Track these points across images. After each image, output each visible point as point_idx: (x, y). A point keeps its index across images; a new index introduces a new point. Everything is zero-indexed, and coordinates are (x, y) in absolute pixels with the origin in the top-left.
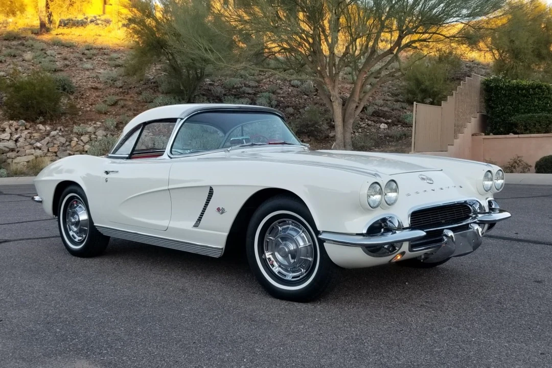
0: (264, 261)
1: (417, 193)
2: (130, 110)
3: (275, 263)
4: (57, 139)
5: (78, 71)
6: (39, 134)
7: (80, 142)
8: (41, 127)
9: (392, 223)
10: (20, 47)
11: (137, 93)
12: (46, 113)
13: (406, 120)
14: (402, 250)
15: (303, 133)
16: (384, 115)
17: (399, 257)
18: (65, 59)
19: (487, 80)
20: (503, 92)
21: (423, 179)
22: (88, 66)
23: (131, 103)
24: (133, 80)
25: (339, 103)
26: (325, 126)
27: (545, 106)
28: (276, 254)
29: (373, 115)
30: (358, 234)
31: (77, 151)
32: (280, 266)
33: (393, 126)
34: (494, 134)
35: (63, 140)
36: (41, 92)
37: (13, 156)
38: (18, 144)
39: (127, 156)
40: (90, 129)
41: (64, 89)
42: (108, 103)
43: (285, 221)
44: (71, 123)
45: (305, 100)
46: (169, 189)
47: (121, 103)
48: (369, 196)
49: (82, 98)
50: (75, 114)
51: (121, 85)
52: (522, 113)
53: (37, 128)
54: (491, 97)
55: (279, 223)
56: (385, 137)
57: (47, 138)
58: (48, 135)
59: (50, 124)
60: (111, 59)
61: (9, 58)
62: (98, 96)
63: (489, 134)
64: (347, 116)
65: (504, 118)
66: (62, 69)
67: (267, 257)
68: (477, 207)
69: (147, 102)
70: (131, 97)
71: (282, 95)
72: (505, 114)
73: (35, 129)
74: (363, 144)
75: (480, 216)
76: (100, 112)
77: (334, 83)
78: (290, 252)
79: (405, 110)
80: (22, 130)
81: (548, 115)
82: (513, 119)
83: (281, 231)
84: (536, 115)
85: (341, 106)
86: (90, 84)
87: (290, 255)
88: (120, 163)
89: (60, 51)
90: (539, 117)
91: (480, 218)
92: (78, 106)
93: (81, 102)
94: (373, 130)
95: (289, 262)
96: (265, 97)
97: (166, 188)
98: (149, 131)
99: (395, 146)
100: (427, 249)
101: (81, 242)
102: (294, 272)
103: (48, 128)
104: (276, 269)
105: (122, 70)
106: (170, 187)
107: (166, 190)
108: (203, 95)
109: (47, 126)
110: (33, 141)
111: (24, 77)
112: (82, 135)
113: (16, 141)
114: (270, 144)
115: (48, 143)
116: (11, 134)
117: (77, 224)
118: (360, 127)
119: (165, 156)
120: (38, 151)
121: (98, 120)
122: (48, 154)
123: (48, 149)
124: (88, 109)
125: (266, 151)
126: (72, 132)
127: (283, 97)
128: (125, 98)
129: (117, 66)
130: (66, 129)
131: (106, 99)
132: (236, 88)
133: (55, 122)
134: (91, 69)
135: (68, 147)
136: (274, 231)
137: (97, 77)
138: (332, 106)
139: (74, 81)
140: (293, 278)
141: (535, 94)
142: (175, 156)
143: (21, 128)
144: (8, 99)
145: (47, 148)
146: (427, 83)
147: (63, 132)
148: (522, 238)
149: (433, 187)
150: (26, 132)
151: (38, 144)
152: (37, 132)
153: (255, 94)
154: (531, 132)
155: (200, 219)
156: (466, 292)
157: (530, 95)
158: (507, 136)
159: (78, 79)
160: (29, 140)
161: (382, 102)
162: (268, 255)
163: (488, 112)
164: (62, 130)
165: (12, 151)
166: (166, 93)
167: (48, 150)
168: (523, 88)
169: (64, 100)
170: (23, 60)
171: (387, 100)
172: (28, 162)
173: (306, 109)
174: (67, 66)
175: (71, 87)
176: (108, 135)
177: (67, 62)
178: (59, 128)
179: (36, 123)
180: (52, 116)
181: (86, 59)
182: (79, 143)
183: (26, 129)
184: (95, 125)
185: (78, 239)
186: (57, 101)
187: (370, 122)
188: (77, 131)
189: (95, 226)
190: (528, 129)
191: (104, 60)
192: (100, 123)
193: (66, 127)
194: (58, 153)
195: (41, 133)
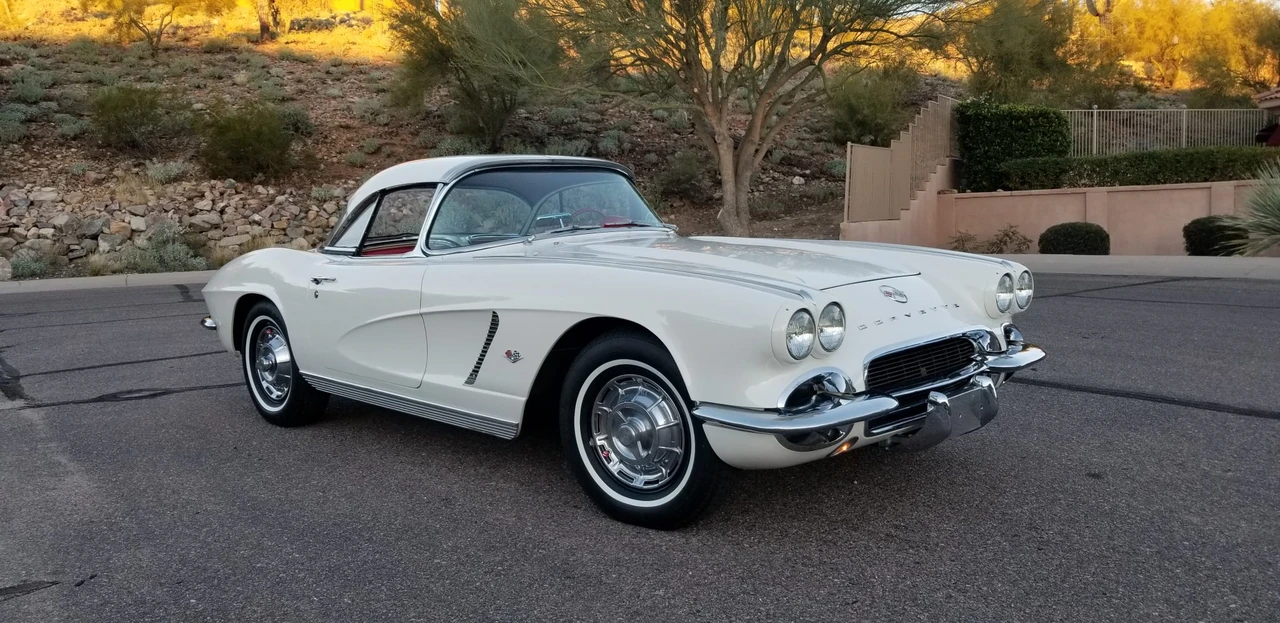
0: (593, 452)
1: (879, 322)
3: (613, 456)
4: (286, 208)
5: (319, 100)
6: (256, 201)
7: (322, 213)
8: (260, 189)
9: (834, 385)
10: (229, 63)
11: (411, 133)
12: (268, 166)
13: (833, 171)
14: (851, 435)
15: (673, 192)
16: (800, 164)
17: (845, 448)
18: (300, 81)
19: (961, 105)
20: (987, 123)
21: (889, 294)
22: (335, 91)
23: (402, 150)
24: (404, 113)
25: (728, 145)
26: (707, 182)
27: (1054, 146)
28: (615, 440)
29: (781, 163)
30: (767, 410)
31: (317, 227)
32: (621, 461)
33: (813, 179)
34: (972, 192)
35: (295, 209)
36: (259, 133)
37: (217, 237)
38: (225, 217)
39: (354, 250)
40: (338, 192)
41: (297, 129)
42: (366, 150)
43: (630, 379)
44: (308, 182)
45: (676, 141)
46: (421, 314)
47: (387, 150)
48: (789, 337)
49: (326, 143)
50: (315, 169)
51: (386, 121)
52: (1017, 157)
53: (254, 191)
54: (969, 132)
55: (620, 381)
56: (801, 197)
57: (271, 207)
58: (271, 202)
59: (275, 185)
60: (372, 80)
61: (211, 81)
62: (350, 140)
63: (964, 192)
64: (741, 166)
65: (989, 165)
66: (295, 96)
67: (599, 443)
68: (986, 343)
69: (427, 148)
70: (402, 140)
71: (638, 134)
72: (991, 158)
73: (250, 193)
74: (766, 209)
75: (990, 358)
76: (353, 165)
77: (721, 112)
78: (640, 436)
79: (831, 155)
80: (229, 195)
81: (1059, 160)
82: (1003, 166)
83: (622, 395)
84: (1040, 160)
85: (732, 149)
86: (338, 121)
87: (639, 443)
88: (341, 263)
89: (291, 69)
90: (1045, 163)
91: (990, 362)
92: (319, 156)
93: (324, 149)
94: (782, 187)
95: (637, 454)
96: (613, 137)
97: (417, 311)
99: (817, 212)
100: (898, 427)
101: (280, 401)
102: (647, 472)
103: (272, 191)
104: (615, 467)
105: (387, 97)
106: (423, 310)
107: (416, 315)
108: (516, 135)
109: (269, 188)
110: (247, 213)
111: (233, 111)
112: (325, 201)
113: (222, 212)
114: (606, 226)
115: (271, 216)
116: (213, 201)
117: (273, 368)
118: (762, 183)
119: (417, 252)
120: (256, 227)
121: (350, 177)
122: (272, 233)
123: (272, 225)
124: (335, 160)
125: (598, 240)
126: (309, 196)
127: (640, 137)
128: (392, 141)
129: (379, 91)
130: (301, 192)
131: (362, 143)
132: (567, 124)
133: (282, 181)
134: (339, 97)
135: (304, 221)
136: (610, 396)
137: (349, 109)
138: (717, 150)
139: (312, 115)
140: (646, 483)
141: (1038, 126)
142: (434, 253)
143: (229, 191)
144: (208, 146)
145: (270, 222)
146: (866, 111)
147: (295, 197)
148: (1045, 378)
149: (905, 309)
150: (237, 198)
151: (257, 217)
152: (254, 198)
153: (596, 133)
154: (1031, 187)
155: (476, 371)
156: (968, 502)
157: (1030, 127)
158: (994, 193)
159: (318, 113)
160: (242, 210)
161: (795, 142)
162: (600, 440)
163: (962, 156)
164: (294, 193)
165: (216, 228)
166: (458, 133)
167: (272, 226)
168: (1019, 117)
169: (296, 147)
170: (234, 84)
171: (803, 140)
172: (240, 245)
173: (676, 155)
174: (302, 92)
175: (308, 126)
177: (302, 86)
178: (288, 191)
179: (252, 184)
180: (277, 172)
181: (332, 80)
182: (320, 214)
183: (237, 193)
184: (346, 187)
185: (276, 394)
186: (285, 146)
187: (776, 175)
188: (317, 195)
189: (301, 375)
190: (1025, 182)
191: (360, 81)
192: (353, 182)
193: (300, 188)
194: (288, 231)
195: (261, 199)
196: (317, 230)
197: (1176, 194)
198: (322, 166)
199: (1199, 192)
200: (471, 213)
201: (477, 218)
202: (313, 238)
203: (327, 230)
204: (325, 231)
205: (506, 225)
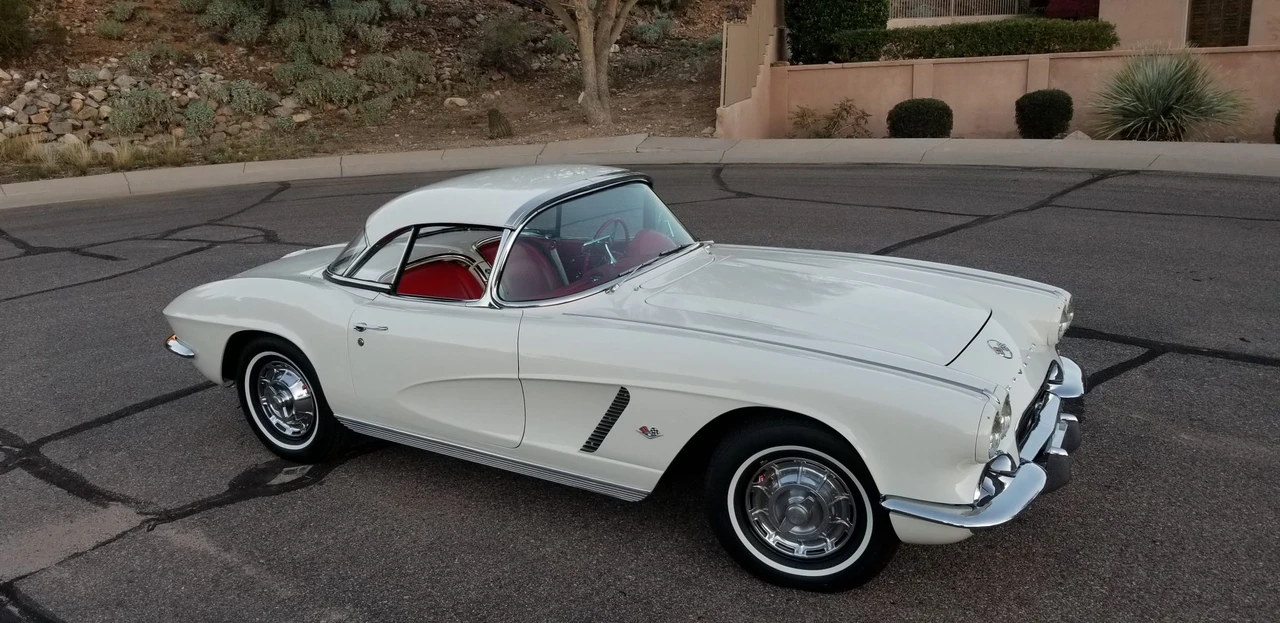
2: (164, 29)
4: (43, 97)
7: (88, 101)
23: (162, 16)
25: (590, 23)
27: (876, 16)
31: (86, 120)
33: (625, 46)
34: (805, 63)
35: (54, 98)
40: (103, 74)
42: (118, 17)
47: (143, 16)
50: (60, 43)
52: (844, 28)
57: (22, 96)
58: (20, 89)
59: (18, 67)
62: (92, 3)
63: (796, 64)
64: (598, 44)
65: (819, 36)
69: (191, 13)
72: (820, 29)
76: (108, 37)
82: (834, 38)
85: (592, 27)
90: (874, 34)
92: (60, 26)
93: (63, 16)
98: (214, 71)
103: (17, 76)
109: (12, 72)
112: (88, 86)
115: (25, 108)
120: (8, 123)
121: (109, 54)
122: (33, 129)
123: (30, 119)
124: (83, 31)
126: (67, 79)
130: (54, 75)
131: (110, 8)
133: (25, 62)
135: (68, 112)
138: (577, 28)
145: (26, 117)
147: (47, 81)
151: (7, 111)
154: (861, 59)
158: (826, 65)
164: (46, 77)
167: (30, 121)
173: (478, 19)
176: (141, 84)
178: (38, 74)
180: (16, 49)
182: (86, 102)
184: (109, 65)
188: (79, 79)
190: (855, 54)
192: (116, 60)
193: (52, 70)
194: (51, 126)
195: (5, 86)
196: (86, 123)
197: (996, 67)
198: (68, 39)
199: (1017, 64)
200: (267, 92)
201: (275, 97)
202: (85, 133)
203: (100, 122)
204: (97, 124)
205: (314, 105)
